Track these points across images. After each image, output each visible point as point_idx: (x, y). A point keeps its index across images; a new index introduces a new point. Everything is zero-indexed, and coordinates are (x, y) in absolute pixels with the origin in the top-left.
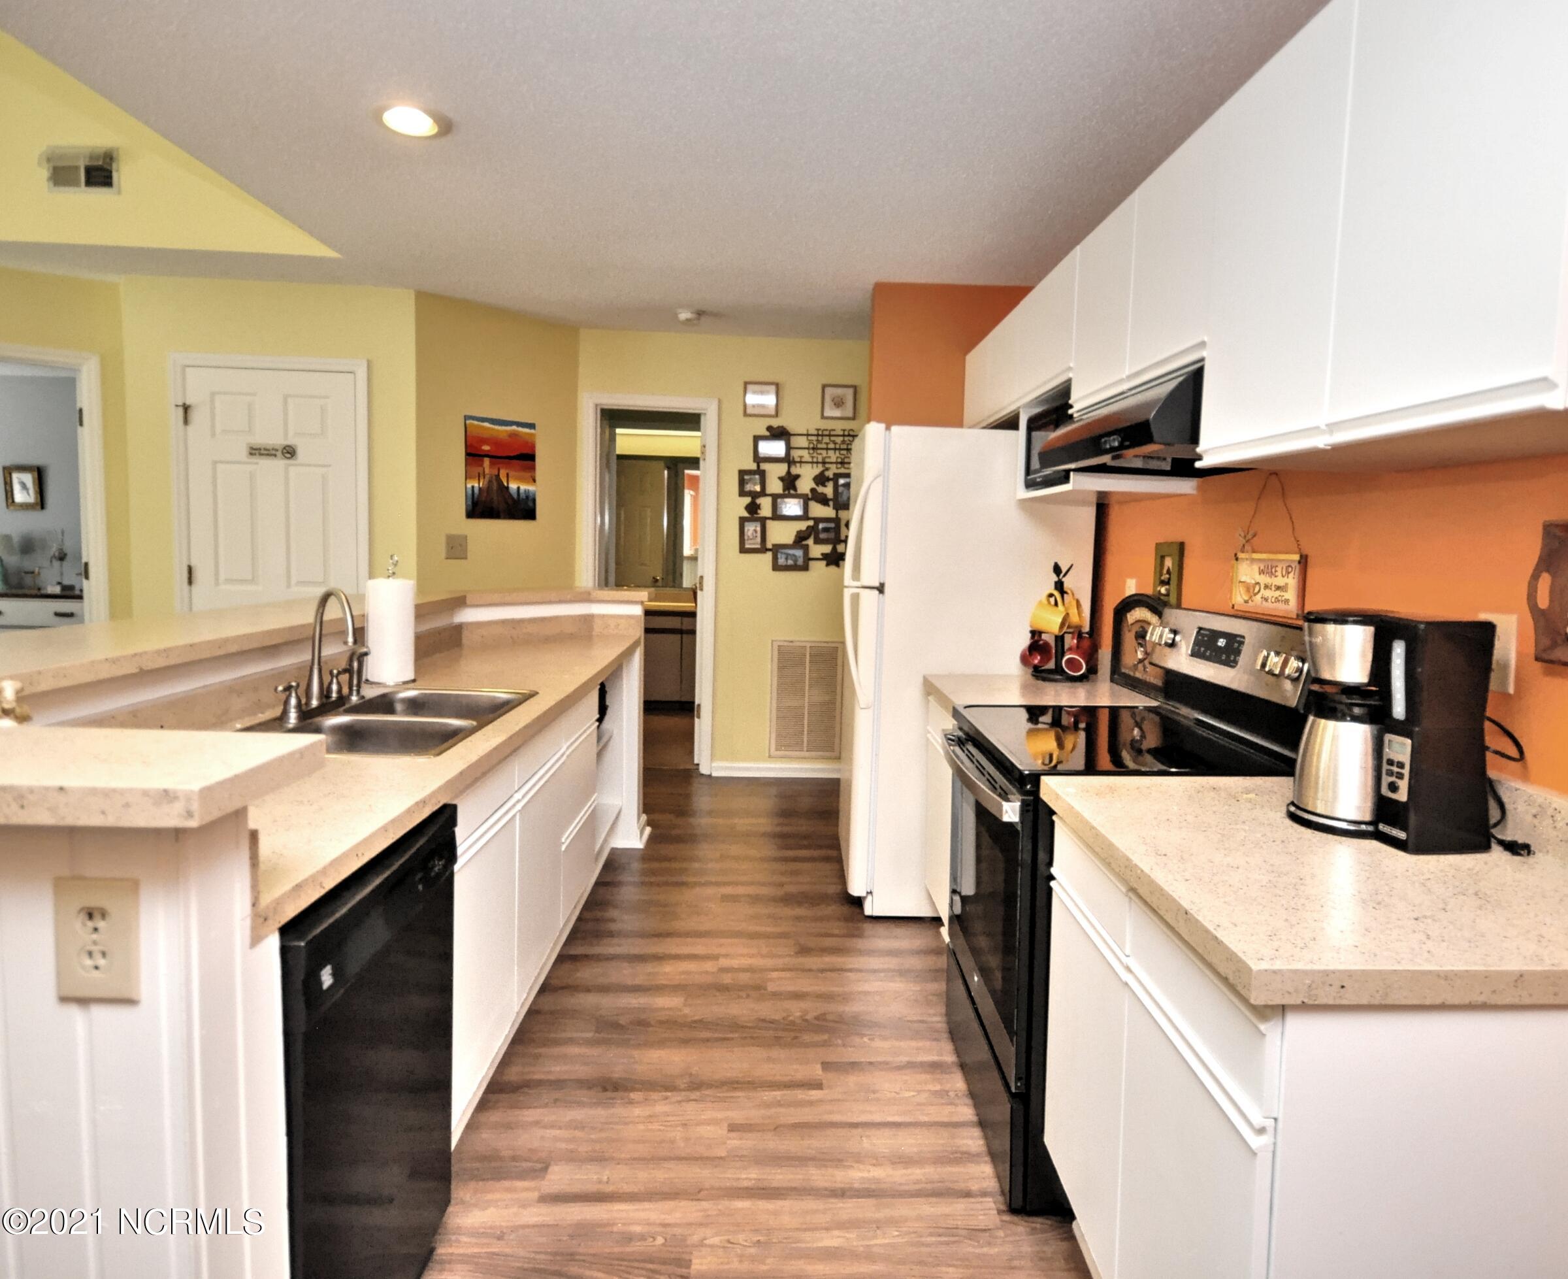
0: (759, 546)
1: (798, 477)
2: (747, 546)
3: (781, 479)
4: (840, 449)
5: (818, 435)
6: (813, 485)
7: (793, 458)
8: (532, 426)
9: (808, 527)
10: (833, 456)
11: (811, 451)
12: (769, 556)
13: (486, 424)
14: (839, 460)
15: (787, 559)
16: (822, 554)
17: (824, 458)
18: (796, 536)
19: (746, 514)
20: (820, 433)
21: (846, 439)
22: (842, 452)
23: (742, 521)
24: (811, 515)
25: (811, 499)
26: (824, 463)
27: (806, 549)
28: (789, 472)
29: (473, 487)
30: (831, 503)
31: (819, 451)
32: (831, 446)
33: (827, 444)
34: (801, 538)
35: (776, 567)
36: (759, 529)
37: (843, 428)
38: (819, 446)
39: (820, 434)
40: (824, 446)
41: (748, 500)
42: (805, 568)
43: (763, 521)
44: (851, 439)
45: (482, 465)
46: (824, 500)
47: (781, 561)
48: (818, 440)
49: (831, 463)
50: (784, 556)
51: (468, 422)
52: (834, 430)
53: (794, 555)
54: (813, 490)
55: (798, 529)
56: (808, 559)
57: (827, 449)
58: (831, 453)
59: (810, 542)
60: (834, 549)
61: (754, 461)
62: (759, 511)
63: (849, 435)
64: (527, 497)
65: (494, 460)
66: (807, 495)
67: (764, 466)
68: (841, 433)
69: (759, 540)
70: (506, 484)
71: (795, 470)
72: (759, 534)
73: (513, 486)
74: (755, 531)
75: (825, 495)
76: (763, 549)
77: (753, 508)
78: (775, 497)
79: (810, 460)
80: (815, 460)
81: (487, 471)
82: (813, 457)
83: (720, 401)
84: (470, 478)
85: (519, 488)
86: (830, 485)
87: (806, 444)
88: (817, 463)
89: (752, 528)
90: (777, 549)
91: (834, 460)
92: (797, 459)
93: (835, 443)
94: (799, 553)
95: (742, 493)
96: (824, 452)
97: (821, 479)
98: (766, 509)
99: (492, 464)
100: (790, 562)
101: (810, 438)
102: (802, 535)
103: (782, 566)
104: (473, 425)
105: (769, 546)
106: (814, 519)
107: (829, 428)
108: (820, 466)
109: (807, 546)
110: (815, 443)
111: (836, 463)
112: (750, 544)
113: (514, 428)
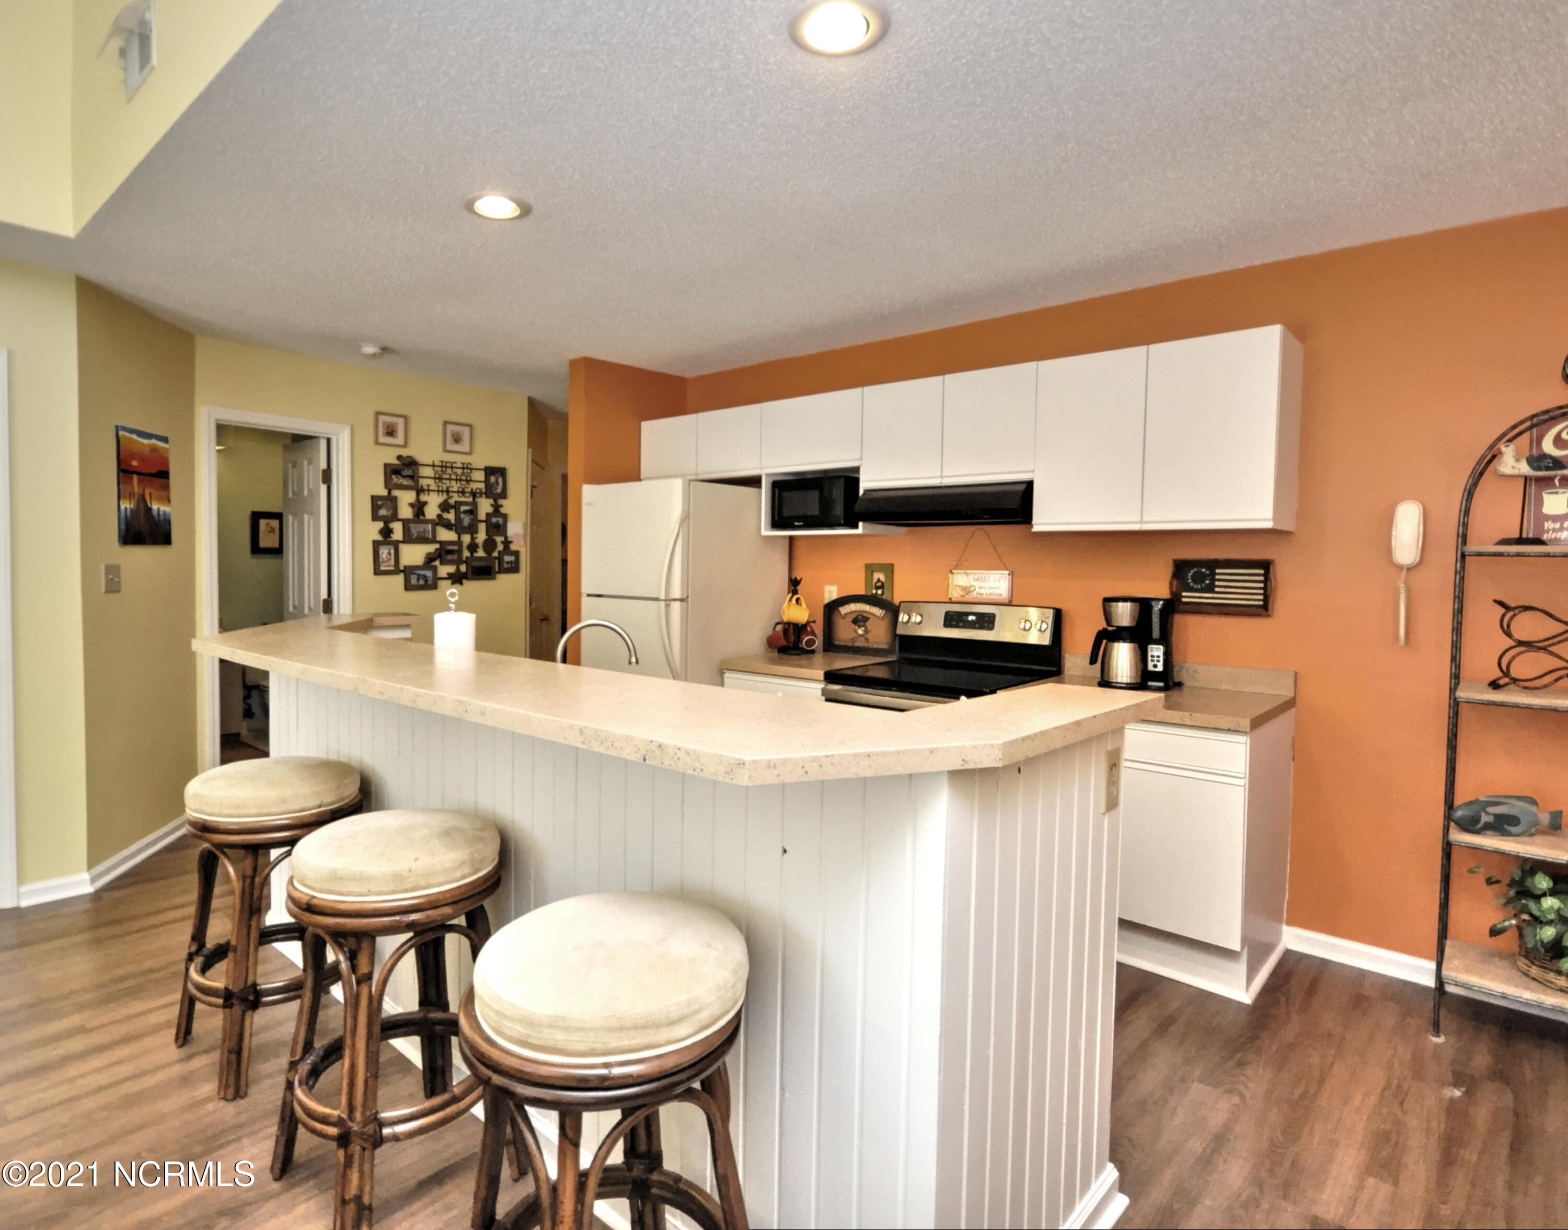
0: (392, 568)
1: (425, 503)
2: (382, 568)
3: (411, 505)
4: (461, 480)
5: (442, 466)
6: (439, 512)
7: (422, 487)
8: (165, 440)
9: (436, 550)
10: (455, 486)
11: (437, 481)
12: (400, 578)
13: (134, 437)
14: (460, 490)
15: (418, 580)
16: (448, 574)
17: (448, 488)
18: (426, 558)
19: (379, 538)
20: (444, 464)
21: (466, 471)
22: (463, 483)
23: (376, 545)
24: (438, 539)
25: (437, 524)
26: (448, 492)
27: (435, 569)
28: (418, 499)
29: (126, 509)
30: (454, 528)
31: (444, 481)
32: (453, 477)
33: (450, 475)
34: (430, 559)
35: (408, 587)
36: (392, 551)
37: (463, 461)
38: (444, 476)
39: (444, 466)
40: (448, 477)
41: (380, 525)
42: (434, 587)
43: (396, 544)
44: (469, 471)
45: (131, 483)
46: (448, 526)
47: (414, 581)
48: (442, 471)
49: (454, 492)
50: (415, 577)
51: (121, 433)
52: (456, 463)
53: (425, 576)
54: (439, 516)
55: (428, 552)
56: (437, 579)
57: (450, 479)
58: (453, 483)
59: (437, 563)
60: (458, 569)
61: (386, 487)
62: (392, 535)
63: (468, 468)
64: (165, 519)
65: (142, 477)
66: (434, 520)
67: (395, 493)
68: (461, 466)
69: (392, 562)
70: (149, 505)
71: (423, 498)
72: (393, 555)
73: (155, 507)
74: (389, 554)
75: (449, 520)
76: (396, 571)
77: (386, 532)
78: (406, 522)
79: (436, 488)
80: (440, 489)
81: (136, 489)
82: (438, 486)
83: (352, 428)
84: (125, 498)
85: (159, 509)
86: (452, 511)
87: (432, 475)
88: (442, 491)
89: (384, 552)
90: (408, 571)
91: (455, 489)
92: (425, 487)
93: (457, 475)
94: (429, 574)
95: (375, 517)
96: (447, 482)
97: (445, 507)
98: (398, 534)
99: (140, 482)
100: (422, 582)
101: (436, 469)
102: (430, 556)
103: (414, 586)
104: (124, 436)
105: (402, 568)
106: (440, 542)
107: (451, 461)
108: (445, 495)
109: (436, 567)
110: (440, 473)
111: (458, 492)
112: (386, 566)
113: (154, 441)
